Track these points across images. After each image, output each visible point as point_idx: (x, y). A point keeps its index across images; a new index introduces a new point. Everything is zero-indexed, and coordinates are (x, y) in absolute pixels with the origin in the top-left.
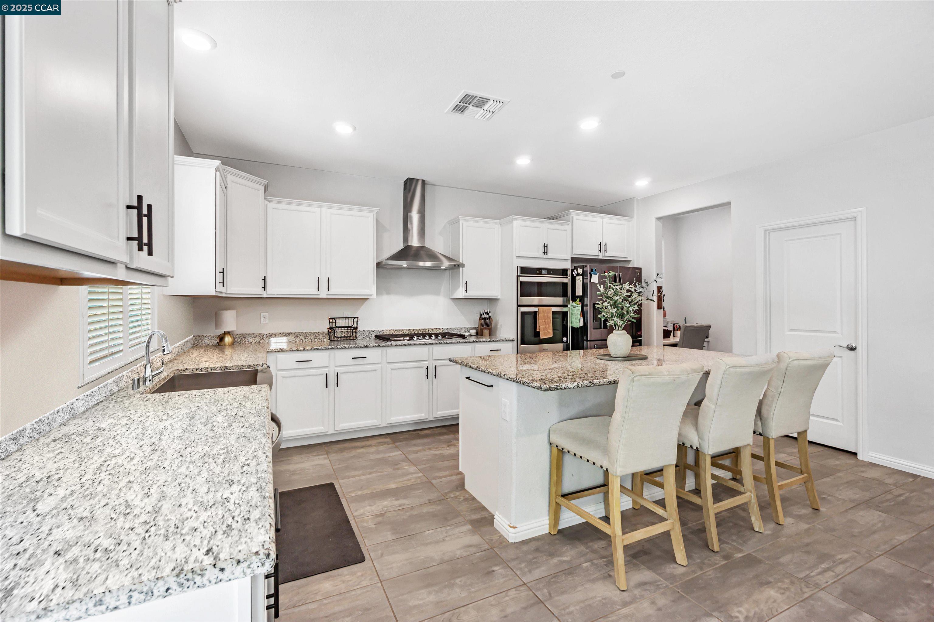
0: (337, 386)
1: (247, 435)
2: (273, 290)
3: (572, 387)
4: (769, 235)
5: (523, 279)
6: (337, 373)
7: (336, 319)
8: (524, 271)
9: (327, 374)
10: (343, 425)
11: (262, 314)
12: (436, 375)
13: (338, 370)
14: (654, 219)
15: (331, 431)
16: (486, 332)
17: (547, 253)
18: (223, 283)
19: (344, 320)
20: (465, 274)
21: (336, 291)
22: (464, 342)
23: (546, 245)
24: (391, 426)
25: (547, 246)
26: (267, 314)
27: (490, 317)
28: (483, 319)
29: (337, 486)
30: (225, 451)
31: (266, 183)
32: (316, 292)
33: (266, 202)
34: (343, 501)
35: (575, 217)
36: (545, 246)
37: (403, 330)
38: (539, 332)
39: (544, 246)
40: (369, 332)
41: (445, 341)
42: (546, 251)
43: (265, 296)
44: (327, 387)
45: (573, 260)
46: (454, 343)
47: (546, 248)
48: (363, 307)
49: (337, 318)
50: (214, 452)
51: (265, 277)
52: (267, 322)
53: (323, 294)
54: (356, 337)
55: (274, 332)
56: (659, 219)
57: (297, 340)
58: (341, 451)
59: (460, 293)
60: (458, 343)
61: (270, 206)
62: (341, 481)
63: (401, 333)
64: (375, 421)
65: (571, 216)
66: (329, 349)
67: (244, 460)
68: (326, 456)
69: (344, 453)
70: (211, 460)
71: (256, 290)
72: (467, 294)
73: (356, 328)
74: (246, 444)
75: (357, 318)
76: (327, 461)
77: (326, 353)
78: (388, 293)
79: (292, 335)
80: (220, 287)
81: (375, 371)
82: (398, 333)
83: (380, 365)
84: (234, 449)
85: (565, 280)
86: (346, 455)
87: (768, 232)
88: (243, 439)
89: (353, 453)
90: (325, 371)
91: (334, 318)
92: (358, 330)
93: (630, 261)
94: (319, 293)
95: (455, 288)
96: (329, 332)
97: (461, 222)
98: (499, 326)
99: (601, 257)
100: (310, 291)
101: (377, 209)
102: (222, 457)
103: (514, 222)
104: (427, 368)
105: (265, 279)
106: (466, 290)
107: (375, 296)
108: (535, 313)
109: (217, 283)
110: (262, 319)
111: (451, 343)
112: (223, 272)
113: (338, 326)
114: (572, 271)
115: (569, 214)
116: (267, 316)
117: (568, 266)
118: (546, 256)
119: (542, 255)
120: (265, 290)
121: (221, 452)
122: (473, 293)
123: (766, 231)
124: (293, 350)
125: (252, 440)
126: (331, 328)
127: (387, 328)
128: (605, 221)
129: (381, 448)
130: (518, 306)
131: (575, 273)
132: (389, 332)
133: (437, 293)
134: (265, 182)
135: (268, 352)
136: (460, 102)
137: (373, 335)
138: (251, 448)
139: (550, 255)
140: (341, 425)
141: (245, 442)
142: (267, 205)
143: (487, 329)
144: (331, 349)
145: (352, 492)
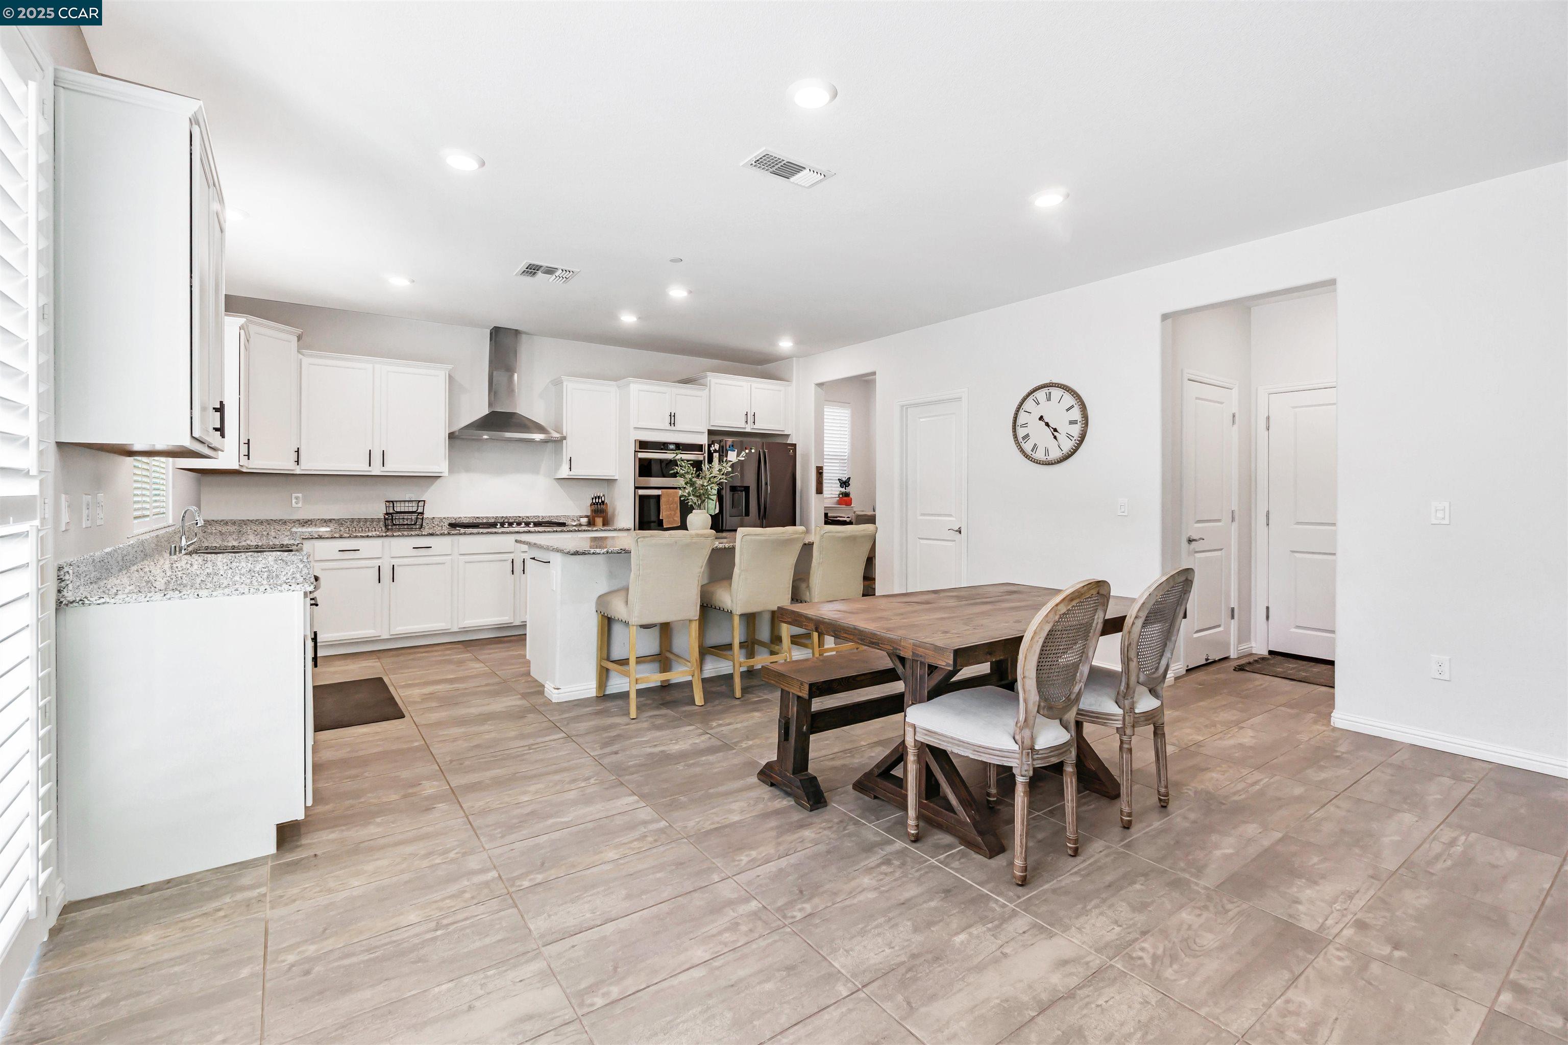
0: (393, 581)
1: (284, 559)
2: (309, 465)
3: (602, 552)
4: (907, 412)
5: (641, 455)
6: (393, 566)
7: (395, 503)
8: (644, 445)
9: (379, 566)
10: (401, 629)
11: (294, 495)
12: (524, 570)
13: (395, 562)
14: (813, 385)
15: (385, 636)
16: (599, 521)
17: (674, 424)
18: (248, 455)
19: (407, 504)
20: (569, 448)
21: (394, 466)
22: (561, 531)
23: (673, 414)
24: (465, 631)
25: (674, 416)
26: (300, 495)
27: (603, 502)
28: (594, 504)
29: (386, 680)
30: (267, 569)
31: (300, 333)
32: (366, 468)
33: (301, 356)
34: (391, 689)
35: (714, 381)
36: (672, 417)
37: (487, 517)
38: (662, 520)
39: (670, 416)
40: (441, 520)
41: (537, 529)
42: (673, 422)
43: (298, 472)
44: (379, 582)
45: (711, 433)
46: (549, 532)
47: (673, 418)
48: (433, 487)
49: (397, 501)
50: (257, 569)
51: (298, 448)
52: (300, 505)
53: (376, 470)
54: (422, 525)
55: (310, 518)
56: (820, 385)
57: (342, 528)
58: (398, 656)
59: (564, 472)
60: (554, 531)
61: (306, 361)
62: (391, 676)
63: (485, 521)
64: (444, 624)
65: (709, 379)
66: (382, 536)
67: (285, 578)
68: (377, 660)
69: (400, 658)
70: (257, 575)
71: (285, 464)
72: (571, 473)
73: (422, 513)
74: (285, 566)
75: (424, 501)
76: (378, 664)
77: (379, 541)
78: (468, 470)
79: (334, 522)
80: (244, 460)
81: (444, 564)
82: (481, 521)
83: (449, 557)
84: (274, 569)
85: (701, 458)
86: (402, 658)
87: (904, 408)
88: (281, 561)
89: (411, 657)
90: (377, 563)
91: (392, 502)
92: (425, 516)
93: (788, 436)
94: (370, 470)
95: (558, 466)
96: (385, 519)
97: (565, 384)
98: (616, 513)
99: (748, 430)
100: (361, 467)
101: (450, 367)
102: (266, 574)
103: (632, 385)
104: (513, 562)
105: (298, 451)
106: (570, 468)
107: (446, 474)
108: (658, 497)
109: (241, 455)
110: (294, 501)
111: (545, 532)
112: (248, 443)
113: (398, 510)
114: (709, 446)
115: (706, 377)
116: (301, 498)
117: (703, 440)
118: (673, 428)
119: (668, 427)
120: (298, 464)
121: (263, 570)
122: (579, 471)
123: (902, 406)
124: (335, 537)
125: (289, 564)
126: (387, 514)
127: (466, 513)
128: (754, 385)
129: (448, 652)
130: (636, 488)
131: (712, 449)
132: (468, 520)
133: (535, 470)
134: (299, 331)
135: (303, 539)
136: (527, 268)
137: (446, 524)
138: (289, 571)
139: (678, 426)
140: (398, 629)
141: (283, 565)
142: (301, 360)
143: (600, 517)
144: (385, 536)
145: (403, 682)
